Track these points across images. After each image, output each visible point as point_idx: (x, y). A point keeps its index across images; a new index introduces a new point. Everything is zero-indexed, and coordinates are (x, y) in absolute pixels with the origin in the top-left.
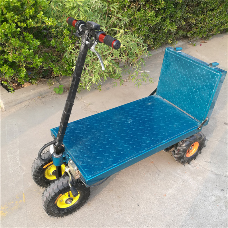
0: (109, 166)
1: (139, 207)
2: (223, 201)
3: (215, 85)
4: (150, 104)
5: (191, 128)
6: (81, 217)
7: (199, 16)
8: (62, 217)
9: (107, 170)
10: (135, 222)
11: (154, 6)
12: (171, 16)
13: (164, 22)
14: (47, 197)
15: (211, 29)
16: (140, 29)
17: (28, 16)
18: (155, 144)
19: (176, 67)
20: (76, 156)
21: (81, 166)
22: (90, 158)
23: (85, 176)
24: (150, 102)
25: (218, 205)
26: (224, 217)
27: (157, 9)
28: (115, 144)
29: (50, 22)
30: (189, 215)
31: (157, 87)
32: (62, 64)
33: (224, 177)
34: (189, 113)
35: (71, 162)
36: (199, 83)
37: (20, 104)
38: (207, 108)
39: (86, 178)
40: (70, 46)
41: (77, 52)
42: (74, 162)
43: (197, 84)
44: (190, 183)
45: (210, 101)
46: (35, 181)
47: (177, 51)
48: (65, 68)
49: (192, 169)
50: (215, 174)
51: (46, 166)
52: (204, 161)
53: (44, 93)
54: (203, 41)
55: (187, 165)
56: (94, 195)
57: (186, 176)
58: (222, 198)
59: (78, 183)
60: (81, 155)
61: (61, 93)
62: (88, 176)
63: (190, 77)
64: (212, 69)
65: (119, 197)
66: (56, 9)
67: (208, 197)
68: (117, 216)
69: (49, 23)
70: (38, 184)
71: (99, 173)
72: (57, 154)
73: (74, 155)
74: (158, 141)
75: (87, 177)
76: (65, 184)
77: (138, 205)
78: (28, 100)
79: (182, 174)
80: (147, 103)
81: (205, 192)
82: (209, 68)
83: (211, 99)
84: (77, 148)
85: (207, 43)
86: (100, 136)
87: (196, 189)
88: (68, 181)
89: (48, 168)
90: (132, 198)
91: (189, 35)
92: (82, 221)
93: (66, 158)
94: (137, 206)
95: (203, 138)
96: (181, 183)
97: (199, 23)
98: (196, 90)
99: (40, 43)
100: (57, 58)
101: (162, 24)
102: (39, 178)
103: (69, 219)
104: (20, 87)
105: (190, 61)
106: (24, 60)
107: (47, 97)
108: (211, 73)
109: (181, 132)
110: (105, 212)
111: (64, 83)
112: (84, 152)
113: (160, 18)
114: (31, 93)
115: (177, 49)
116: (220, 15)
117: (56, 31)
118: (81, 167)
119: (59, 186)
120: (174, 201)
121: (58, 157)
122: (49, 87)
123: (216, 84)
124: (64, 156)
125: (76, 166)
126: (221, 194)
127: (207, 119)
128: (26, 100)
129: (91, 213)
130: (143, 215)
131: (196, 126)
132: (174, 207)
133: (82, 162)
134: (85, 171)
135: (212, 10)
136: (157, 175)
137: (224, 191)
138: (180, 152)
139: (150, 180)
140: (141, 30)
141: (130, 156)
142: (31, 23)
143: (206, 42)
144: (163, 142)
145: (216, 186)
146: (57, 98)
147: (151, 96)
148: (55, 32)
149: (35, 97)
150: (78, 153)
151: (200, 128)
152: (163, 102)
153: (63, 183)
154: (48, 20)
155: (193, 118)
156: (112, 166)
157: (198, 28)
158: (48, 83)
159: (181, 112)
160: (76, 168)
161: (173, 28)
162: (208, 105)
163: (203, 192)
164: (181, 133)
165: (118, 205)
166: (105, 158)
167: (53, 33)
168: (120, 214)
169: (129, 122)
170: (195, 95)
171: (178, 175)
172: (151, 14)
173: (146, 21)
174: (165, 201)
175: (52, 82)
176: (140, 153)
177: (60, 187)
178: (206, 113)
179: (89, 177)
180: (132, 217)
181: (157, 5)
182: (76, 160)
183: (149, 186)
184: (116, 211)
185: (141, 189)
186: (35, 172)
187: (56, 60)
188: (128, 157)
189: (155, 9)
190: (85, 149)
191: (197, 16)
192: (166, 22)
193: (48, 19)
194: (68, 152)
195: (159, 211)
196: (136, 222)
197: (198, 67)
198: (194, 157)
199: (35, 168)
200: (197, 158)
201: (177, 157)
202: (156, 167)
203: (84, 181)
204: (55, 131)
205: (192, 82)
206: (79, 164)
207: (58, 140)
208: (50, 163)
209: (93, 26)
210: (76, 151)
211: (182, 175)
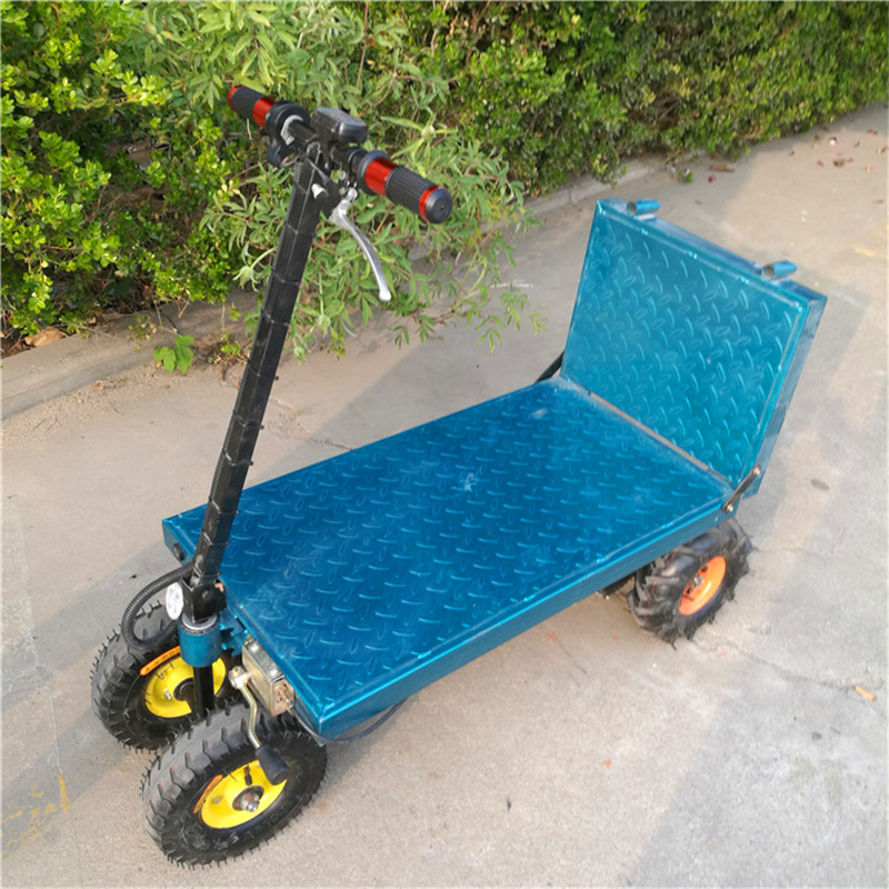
0: (402, 661)
1: (512, 808)
2: (819, 778)
3: (787, 347)
4: (539, 413)
5: (697, 505)
6: (294, 858)
7: (705, 71)
8: (222, 863)
9: (397, 676)
10: (499, 868)
11: (538, 32)
12: (604, 72)
13: (576, 94)
14: (165, 790)
15: (749, 122)
16: (487, 119)
17: (55, 65)
18: (568, 572)
19: (636, 273)
20: (269, 627)
21: (295, 663)
22: (325, 631)
23: (312, 702)
24: (539, 406)
25: (802, 794)
26: (826, 838)
27: (551, 42)
28: (419, 574)
29: (147, 91)
30: (699, 836)
31: (563, 348)
32: (190, 256)
33: (818, 686)
34: (687, 449)
35: (255, 648)
36: (723, 337)
37: (22, 416)
38: (758, 433)
39: (317, 710)
40: (224, 187)
41: (252, 210)
42: (265, 647)
43: (718, 342)
44: (698, 711)
45: (766, 405)
46: (106, 725)
47: (642, 212)
48: (203, 269)
49: (702, 657)
50: (787, 676)
51: (151, 666)
52: (746, 626)
53: (115, 370)
54: (717, 164)
55: (684, 646)
56: (339, 769)
57: (681, 688)
58: (815, 764)
59: (283, 731)
60: (292, 623)
61: (184, 365)
62: (325, 702)
63: (693, 315)
64: (771, 287)
65: (437, 777)
66: (163, 37)
67: (767, 763)
68: (430, 851)
69: (140, 97)
70: (120, 737)
71: (366, 691)
72: (196, 619)
73: (262, 622)
74: (579, 557)
75: (320, 705)
76: (232, 736)
77: (509, 805)
78: (54, 397)
79: (665, 679)
80: (530, 411)
81: (753, 745)
82: (763, 284)
83: (769, 396)
84: (271, 593)
85: (732, 171)
86: (357, 543)
87: (721, 735)
88: (244, 724)
89: (159, 673)
90: (486, 779)
91: (669, 142)
92: (300, 875)
93: (232, 634)
94: (506, 808)
95: (742, 541)
96: (665, 715)
97: (706, 97)
98: (715, 362)
99: (110, 175)
100: (168, 230)
101: (570, 101)
102: (126, 713)
103: (247, 868)
104: (18, 345)
105: (690, 254)
106: (42, 240)
107: (130, 383)
108: (770, 300)
109: (661, 524)
110: (385, 834)
111: (195, 327)
112: (302, 609)
113: (563, 79)
114: (64, 371)
115: (639, 207)
116: (779, 69)
117: (164, 125)
118: (293, 668)
119: (210, 746)
120: (641, 784)
121: (202, 632)
122: (135, 345)
123: (789, 342)
124: (223, 627)
125: (274, 664)
126: (812, 753)
127: (757, 471)
128: (45, 397)
129: (331, 842)
130: (528, 843)
131: (716, 500)
132: (644, 806)
133: (297, 650)
134: (310, 682)
135: (752, 52)
136: (573, 687)
137: (820, 741)
138: (658, 596)
139: (546, 704)
140: (490, 122)
141: (479, 620)
142: (69, 94)
143: (730, 166)
144: (598, 561)
145: (791, 721)
146: (169, 387)
147: (543, 383)
148: (161, 129)
149: (79, 387)
150: (276, 615)
151: (730, 508)
152: (588, 408)
153: (223, 731)
154: (139, 83)
155: (704, 467)
156: (413, 661)
157: (701, 115)
158: (131, 327)
159: (657, 447)
160: (274, 673)
161: (612, 117)
162: (761, 421)
163: (748, 746)
164: (663, 527)
165: (434, 805)
166: (385, 631)
167: (153, 133)
168: (443, 842)
169: (468, 487)
170: (711, 383)
171: (652, 685)
172: (532, 64)
173: (511, 88)
174: (608, 783)
175: (148, 326)
176: (514, 606)
177: (216, 747)
178: (751, 449)
179: (328, 707)
180: (489, 848)
181: (551, 28)
182: (275, 640)
183: (546, 728)
184: (426, 828)
185: (516, 741)
186: (106, 690)
187: (166, 237)
188: (472, 625)
189: (542, 43)
190: (305, 598)
191: (698, 69)
192: (583, 95)
193: (136, 79)
194: (240, 612)
195: (587, 822)
196: (505, 867)
197: (722, 276)
198: (709, 613)
199: (106, 676)
200: (718, 616)
201: (648, 616)
202: (569, 655)
203: (306, 719)
204: (182, 528)
205: (700, 334)
206: (287, 657)
207: (200, 565)
208: (167, 653)
209: (341, 128)
210: (271, 607)
211: (668, 683)
